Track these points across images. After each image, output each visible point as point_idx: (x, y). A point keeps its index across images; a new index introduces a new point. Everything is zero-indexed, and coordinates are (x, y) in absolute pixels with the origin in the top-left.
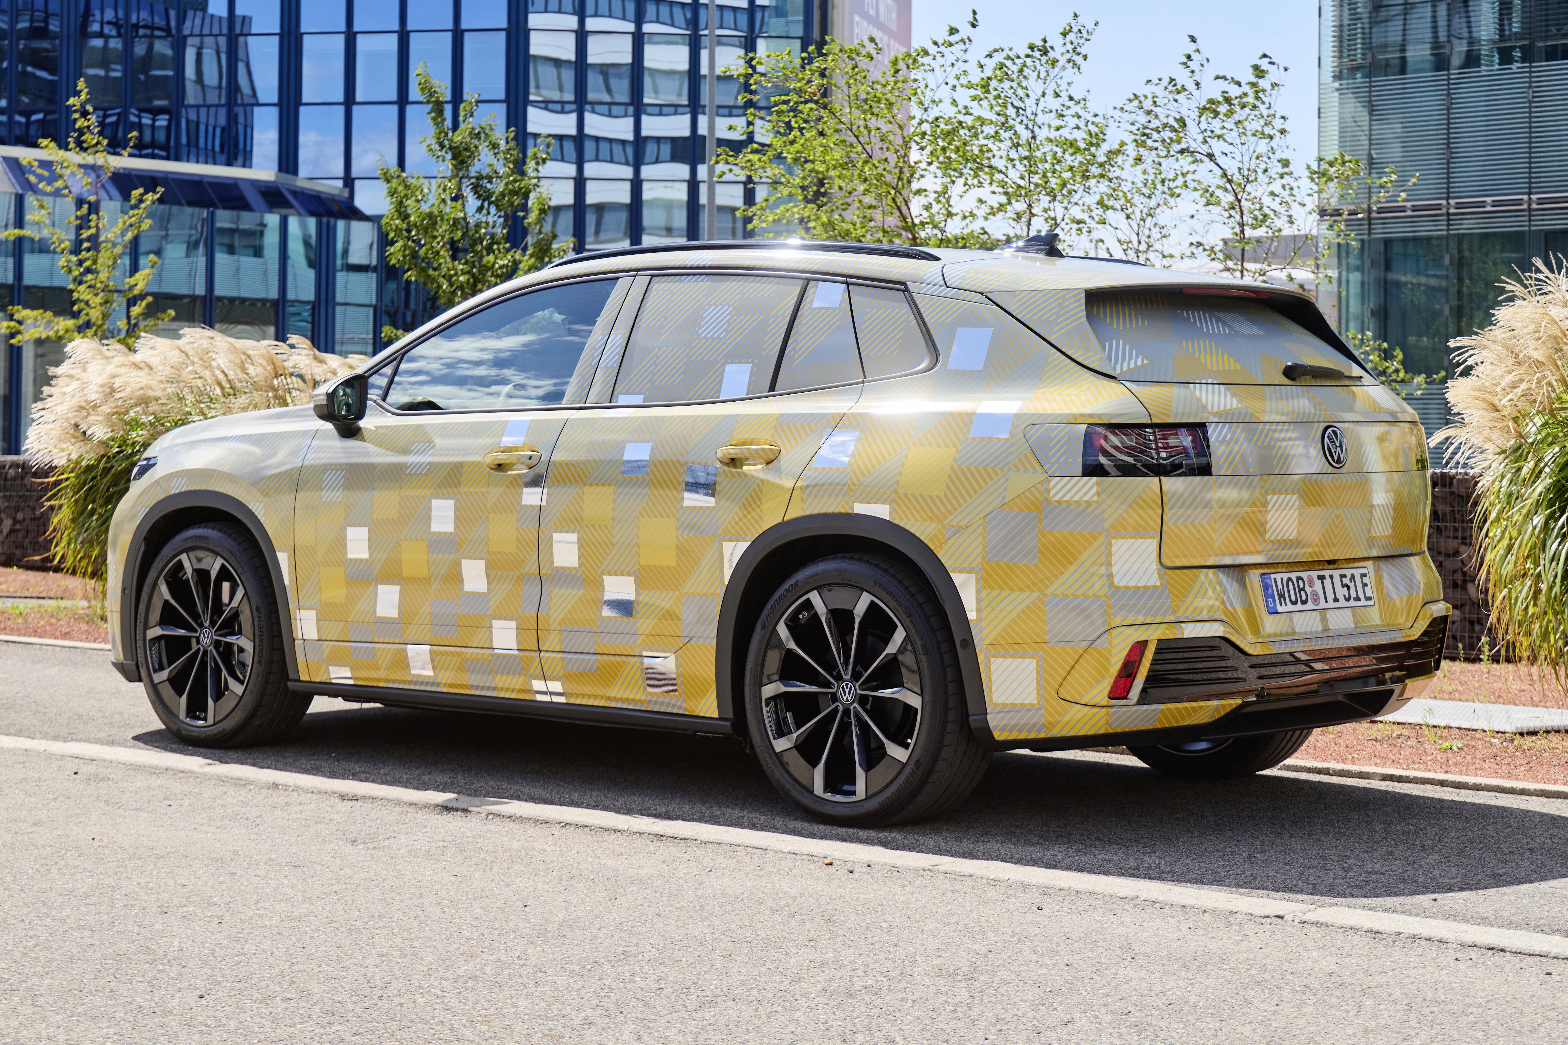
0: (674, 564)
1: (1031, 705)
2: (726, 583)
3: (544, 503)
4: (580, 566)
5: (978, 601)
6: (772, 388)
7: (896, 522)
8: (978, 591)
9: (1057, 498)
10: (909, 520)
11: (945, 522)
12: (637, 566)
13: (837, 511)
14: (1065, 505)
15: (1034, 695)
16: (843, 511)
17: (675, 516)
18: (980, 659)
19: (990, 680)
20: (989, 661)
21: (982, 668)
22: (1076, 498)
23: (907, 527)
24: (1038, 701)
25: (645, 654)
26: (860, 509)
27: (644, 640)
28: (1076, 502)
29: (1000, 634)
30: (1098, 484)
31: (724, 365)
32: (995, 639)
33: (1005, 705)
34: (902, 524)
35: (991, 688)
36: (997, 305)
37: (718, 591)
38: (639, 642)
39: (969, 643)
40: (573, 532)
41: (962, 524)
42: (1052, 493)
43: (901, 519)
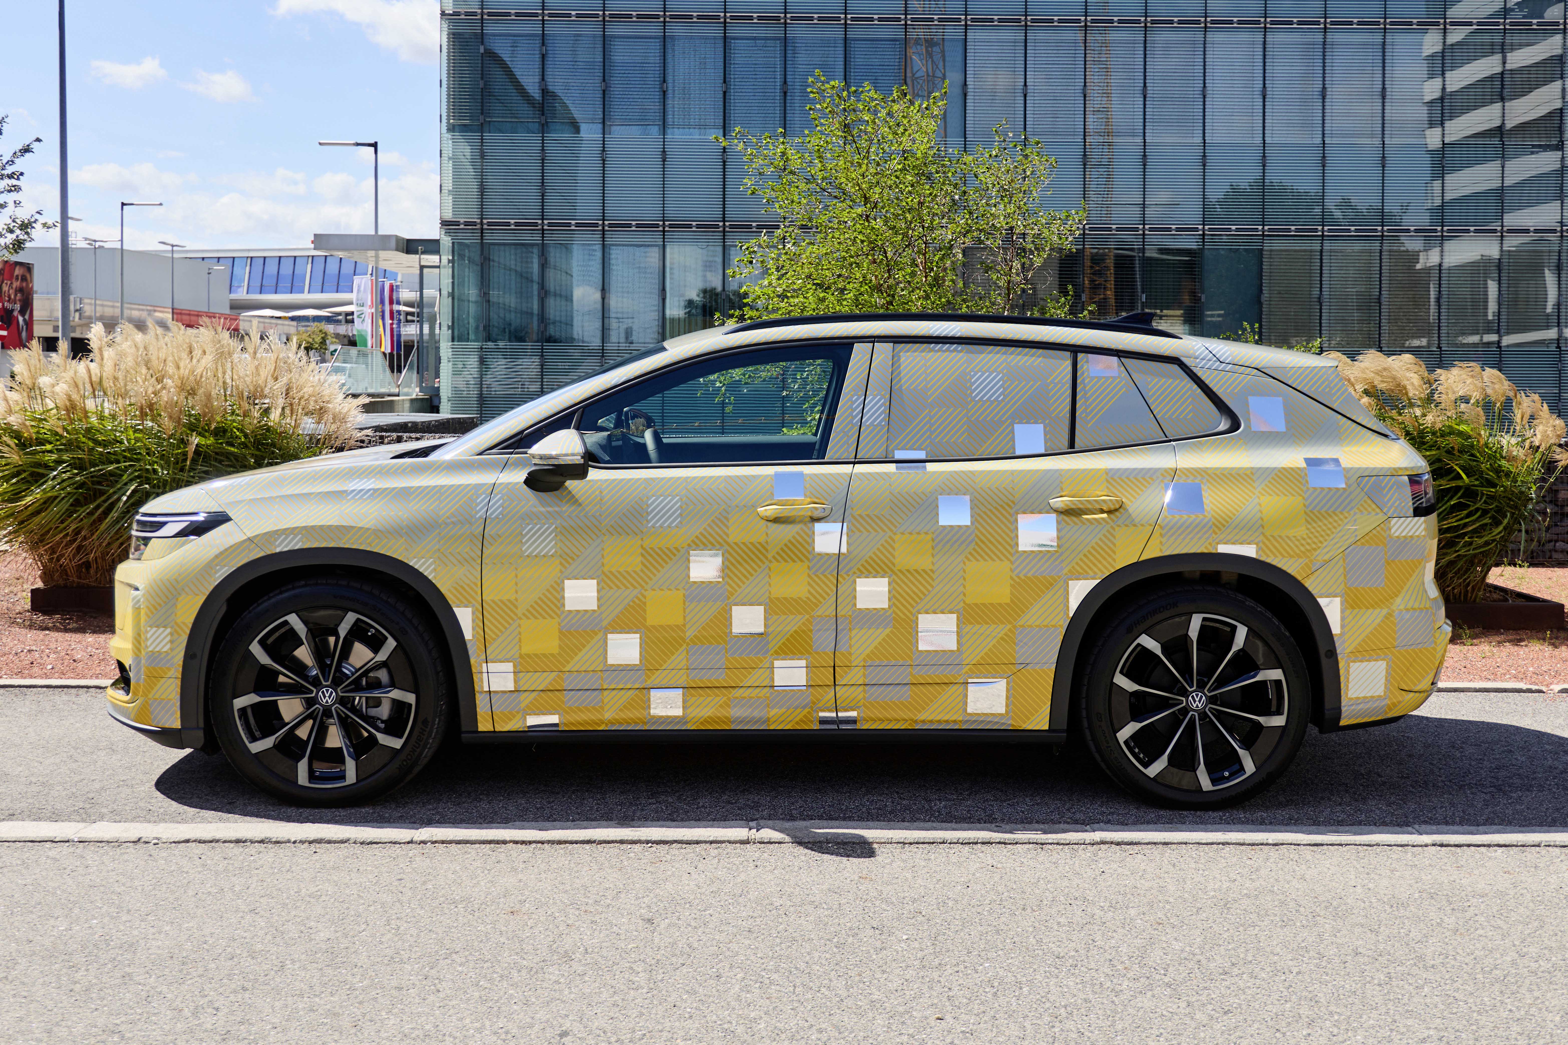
0: (1008, 601)
1: (1380, 696)
2: (1071, 615)
3: (844, 550)
4: (890, 607)
5: (1343, 619)
6: (1072, 444)
7: (1262, 559)
8: (1342, 611)
9: (1396, 534)
10: (1276, 556)
11: (1312, 558)
12: (962, 604)
13: (1199, 551)
14: (1402, 539)
15: (1383, 688)
16: (1206, 551)
17: (1008, 559)
18: (1341, 665)
19: (1348, 681)
20: (1349, 666)
21: (1342, 672)
22: (1410, 534)
23: (1274, 563)
24: (1385, 692)
25: (970, 681)
26: (1223, 549)
27: (970, 669)
28: (1411, 536)
29: (1359, 644)
30: (1425, 522)
31: (1012, 424)
32: (1356, 648)
33: (1358, 698)
34: (1268, 561)
35: (1348, 687)
36: (1274, 378)
37: (1061, 623)
38: (964, 671)
39: (1332, 653)
40: (883, 577)
41: (1327, 557)
42: (1393, 531)
43: (1268, 556)
